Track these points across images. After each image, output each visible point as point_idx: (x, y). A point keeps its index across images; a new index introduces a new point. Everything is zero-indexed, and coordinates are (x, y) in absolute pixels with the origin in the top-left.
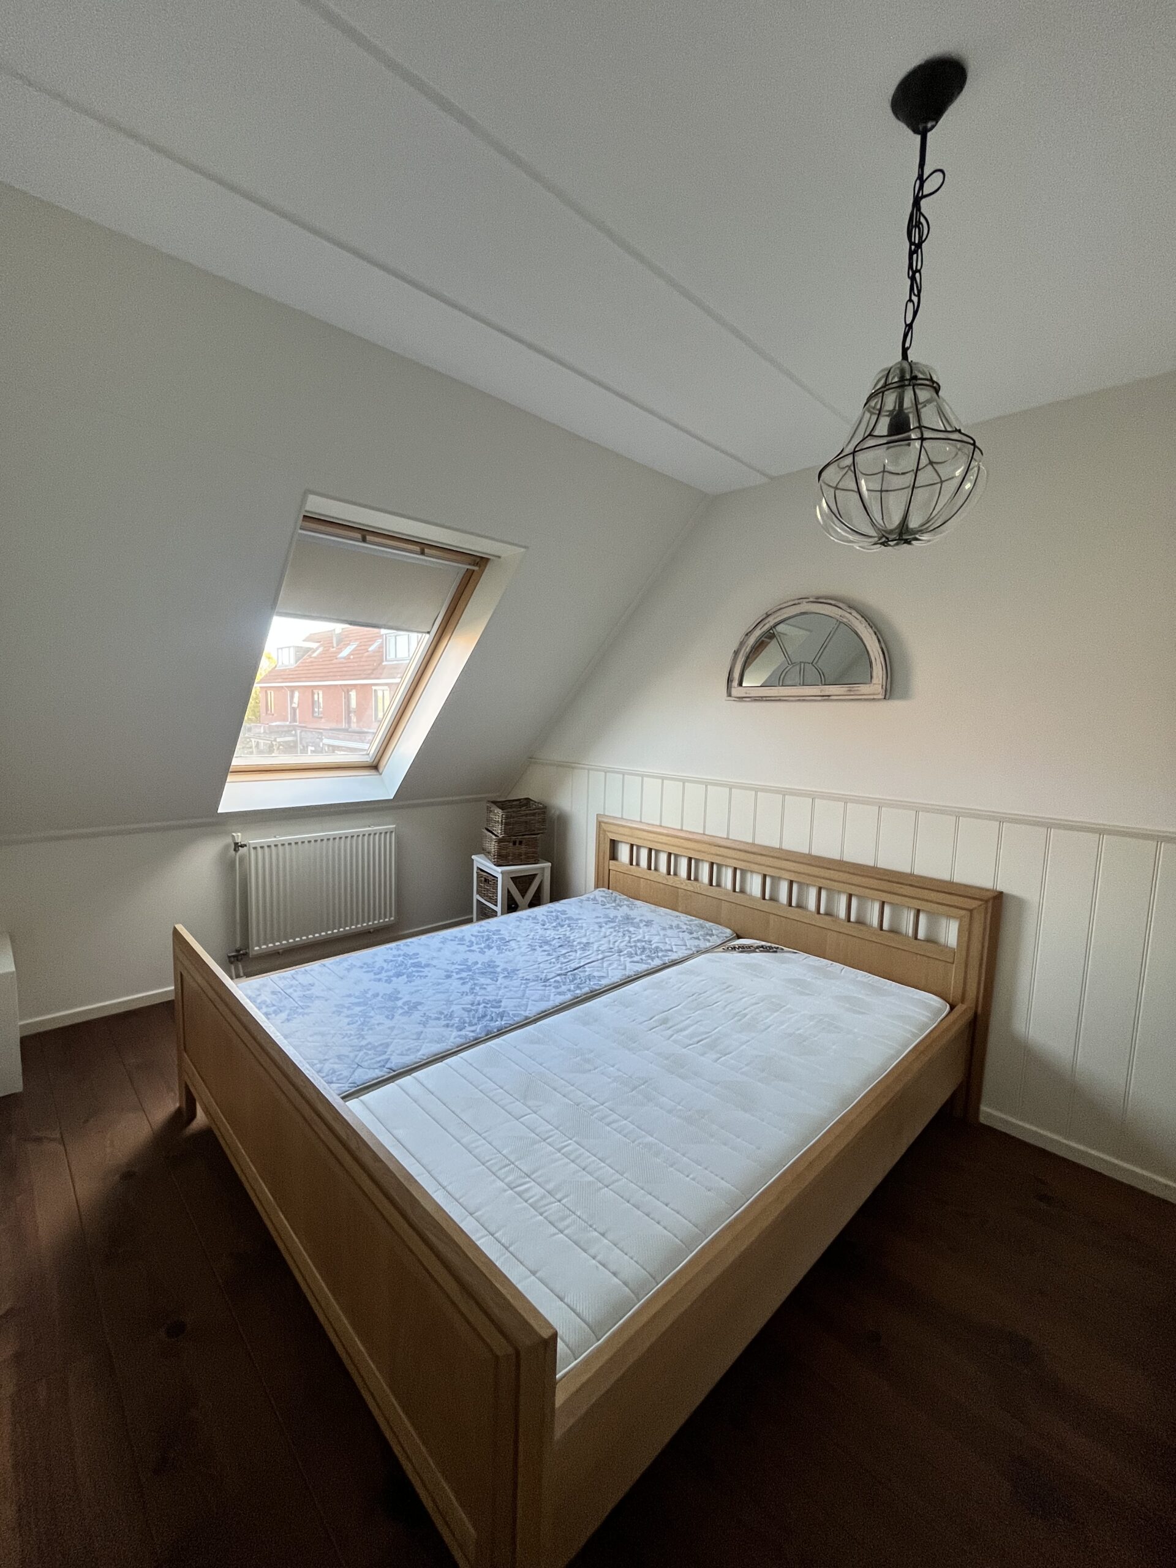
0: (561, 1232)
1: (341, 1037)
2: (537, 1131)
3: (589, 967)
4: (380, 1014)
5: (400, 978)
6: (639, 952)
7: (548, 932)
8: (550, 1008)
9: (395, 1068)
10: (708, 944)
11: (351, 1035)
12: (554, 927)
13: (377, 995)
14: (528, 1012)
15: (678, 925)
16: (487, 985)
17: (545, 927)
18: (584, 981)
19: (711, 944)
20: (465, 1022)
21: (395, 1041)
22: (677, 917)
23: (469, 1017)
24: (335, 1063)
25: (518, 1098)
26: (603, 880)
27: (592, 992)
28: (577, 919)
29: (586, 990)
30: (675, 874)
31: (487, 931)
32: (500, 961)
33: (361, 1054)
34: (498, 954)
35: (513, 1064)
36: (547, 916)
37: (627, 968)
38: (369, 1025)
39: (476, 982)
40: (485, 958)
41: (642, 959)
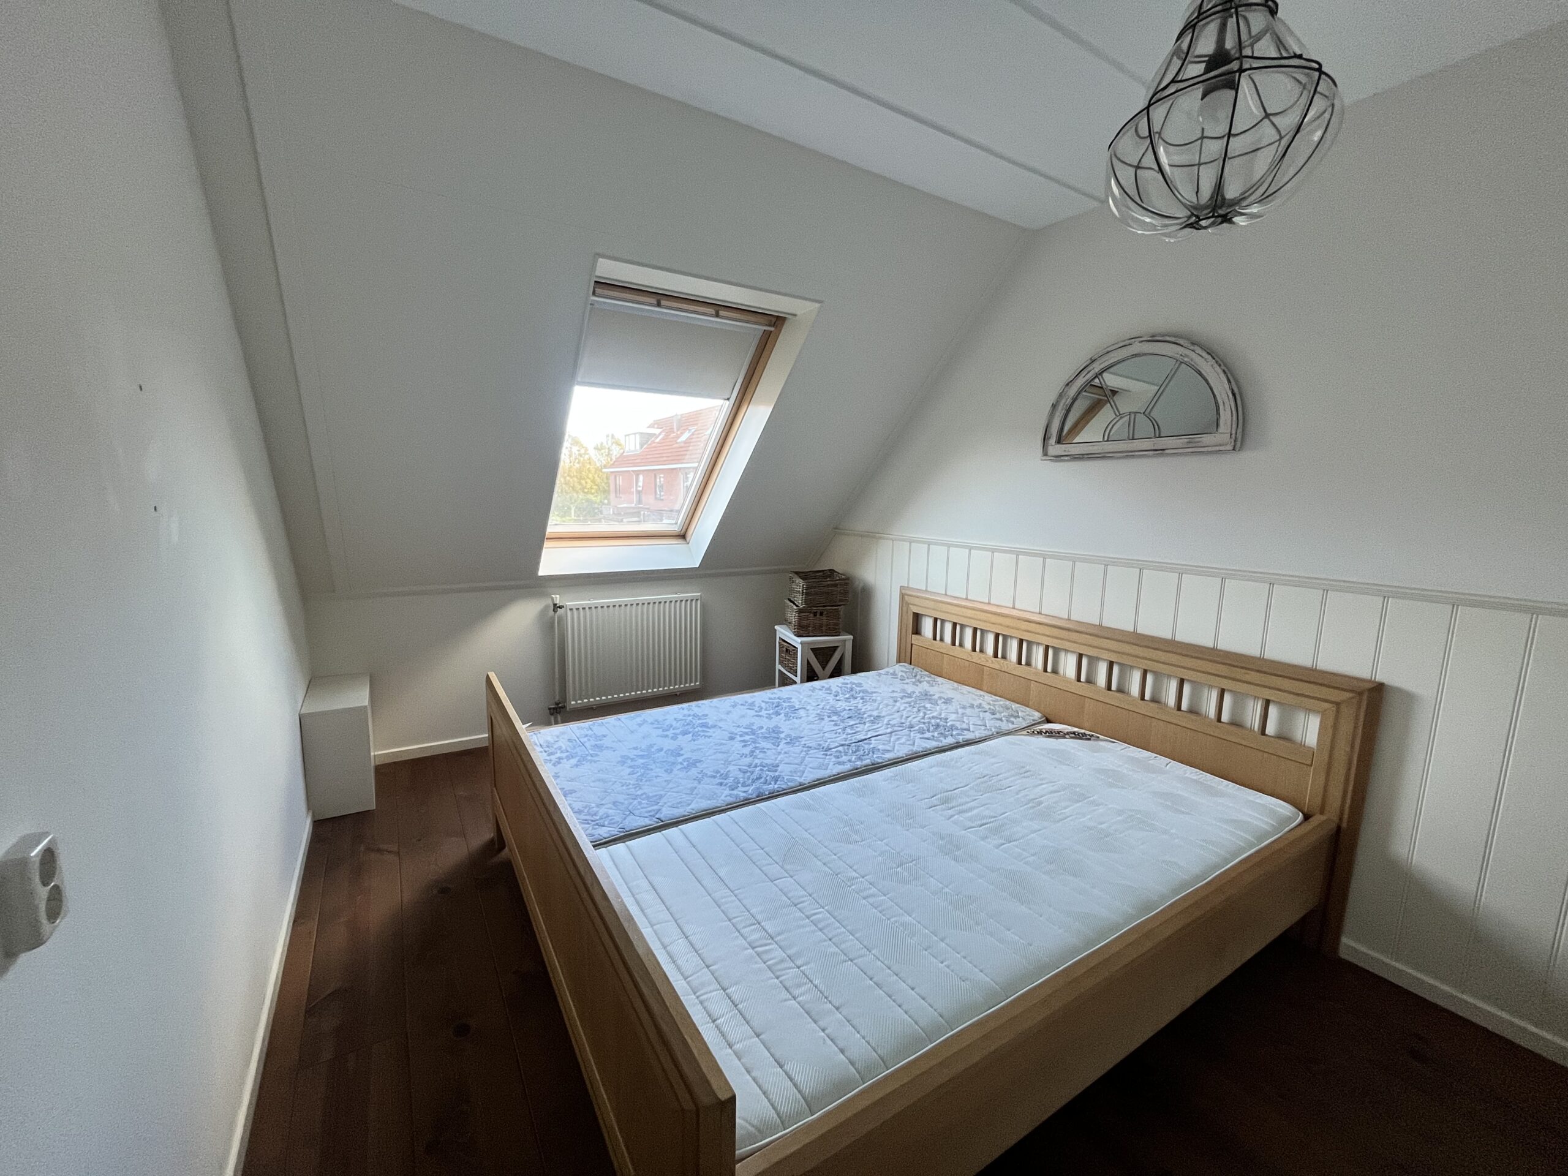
0: (795, 998)
1: (620, 785)
2: (790, 895)
3: (875, 740)
4: (661, 768)
5: (686, 736)
6: (931, 729)
7: (840, 703)
8: (826, 776)
9: (663, 819)
10: (1011, 726)
11: (630, 784)
12: (847, 698)
13: (661, 750)
14: (803, 778)
15: (980, 704)
16: (768, 749)
17: (838, 698)
18: (867, 753)
19: (1015, 726)
20: (738, 783)
21: (669, 793)
22: (981, 696)
23: (744, 778)
24: (611, 809)
25: (778, 861)
26: (906, 656)
27: (873, 764)
28: (872, 693)
29: (868, 762)
30: (981, 651)
31: (779, 698)
32: (786, 727)
33: (635, 802)
34: (785, 721)
35: (778, 827)
36: (841, 687)
37: (916, 744)
38: (648, 776)
39: (757, 745)
40: (771, 724)
41: (933, 736)
